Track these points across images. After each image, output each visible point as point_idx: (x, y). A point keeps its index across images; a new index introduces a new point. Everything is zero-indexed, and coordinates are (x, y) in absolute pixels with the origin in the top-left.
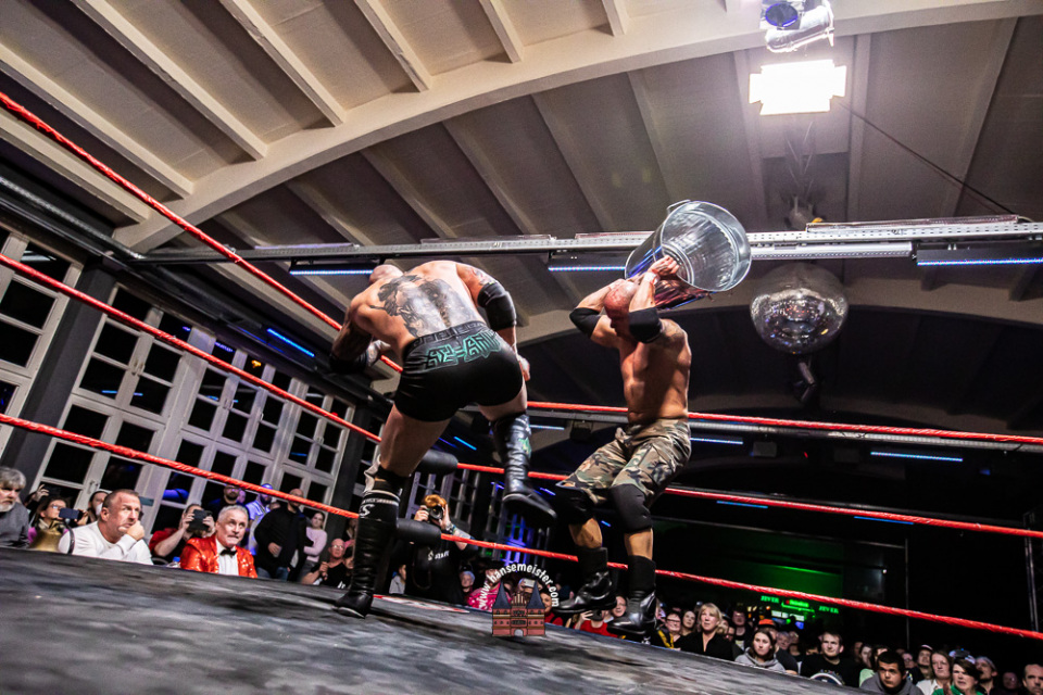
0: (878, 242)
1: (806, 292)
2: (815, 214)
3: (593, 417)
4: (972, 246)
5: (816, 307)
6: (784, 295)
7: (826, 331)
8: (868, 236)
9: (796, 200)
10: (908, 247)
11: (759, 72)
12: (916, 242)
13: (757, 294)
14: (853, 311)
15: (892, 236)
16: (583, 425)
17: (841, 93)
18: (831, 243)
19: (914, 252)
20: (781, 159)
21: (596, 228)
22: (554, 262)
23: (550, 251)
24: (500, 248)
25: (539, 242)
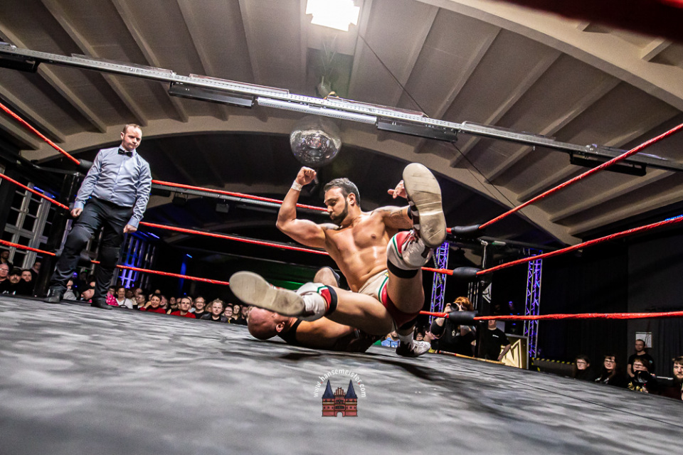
0: (362, 113)
1: (321, 133)
2: (332, 90)
3: (188, 191)
4: (403, 125)
5: (326, 142)
6: (309, 133)
7: (328, 157)
8: (357, 109)
9: (323, 78)
10: (375, 119)
12: (379, 117)
13: (294, 130)
14: (343, 146)
15: (368, 112)
16: (181, 196)
17: (356, 23)
18: (339, 109)
19: (377, 122)
20: (316, 50)
21: (202, 72)
22: (174, 90)
23: (172, 82)
24: (135, 73)
25: (164, 74)
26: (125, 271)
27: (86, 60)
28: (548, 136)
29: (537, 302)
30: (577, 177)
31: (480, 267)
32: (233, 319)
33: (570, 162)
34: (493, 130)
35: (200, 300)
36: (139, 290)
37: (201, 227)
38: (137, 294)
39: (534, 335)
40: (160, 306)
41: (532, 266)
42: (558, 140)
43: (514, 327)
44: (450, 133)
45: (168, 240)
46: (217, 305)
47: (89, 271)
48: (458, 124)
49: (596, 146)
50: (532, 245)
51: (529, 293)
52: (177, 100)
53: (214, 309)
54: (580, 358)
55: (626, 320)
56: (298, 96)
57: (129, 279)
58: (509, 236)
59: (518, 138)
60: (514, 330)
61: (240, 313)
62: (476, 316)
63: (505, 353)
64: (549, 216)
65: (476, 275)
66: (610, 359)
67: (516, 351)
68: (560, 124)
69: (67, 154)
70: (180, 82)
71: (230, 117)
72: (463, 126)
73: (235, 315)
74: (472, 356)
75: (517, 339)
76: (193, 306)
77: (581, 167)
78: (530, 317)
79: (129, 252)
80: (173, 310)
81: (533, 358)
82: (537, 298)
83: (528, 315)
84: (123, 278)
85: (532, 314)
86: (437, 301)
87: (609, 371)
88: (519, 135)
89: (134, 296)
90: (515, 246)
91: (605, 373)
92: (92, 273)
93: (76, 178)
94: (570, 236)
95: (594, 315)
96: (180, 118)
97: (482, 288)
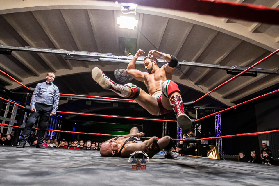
3: (74, 97)
9: (125, 48)
11: (119, 17)
13: (116, 69)
16: (71, 99)
17: (137, 26)
22: (66, 57)
23: (65, 54)
24: (51, 52)
25: (62, 51)
26: (50, 132)
27: (31, 48)
28: (217, 64)
29: (220, 131)
30: (231, 79)
31: (195, 119)
32: (96, 148)
33: (227, 73)
34: (195, 63)
35: (82, 142)
36: (56, 140)
37: (80, 112)
38: (55, 141)
39: (221, 145)
40: (65, 146)
41: (216, 116)
43: (212, 142)
45: (67, 118)
46: (89, 143)
47: (35, 133)
48: (181, 62)
49: (236, 66)
50: (215, 108)
51: (217, 128)
52: (68, 61)
53: (88, 145)
54: (240, 153)
55: (257, 135)
56: (116, 56)
57: (52, 135)
58: (206, 105)
59: (205, 66)
60: (212, 144)
61: (99, 146)
62: (196, 139)
63: (209, 154)
64: (221, 96)
65: (194, 122)
66: (253, 152)
67: (214, 152)
68: (221, 59)
69: (24, 86)
70: (69, 54)
71: (90, 66)
72: (183, 63)
73: (96, 147)
74: (196, 156)
75: (214, 147)
76: (79, 145)
77: (231, 75)
78: (218, 137)
79: (51, 124)
80: (70, 147)
81: (221, 155)
82: (220, 129)
83: (217, 136)
84: (49, 135)
85: (219, 136)
86: (179, 134)
87: (253, 158)
88: (205, 64)
89: (54, 142)
90: (209, 109)
91: (251, 158)
92: (36, 134)
93: (28, 95)
94: (230, 103)
95: (244, 134)
96: (70, 68)
97: (197, 127)
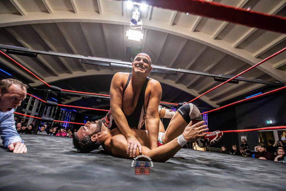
3: (87, 95)
4: (159, 70)
9: (132, 56)
11: (128, 30)
16: (84, 97)
17: (142, 39)
20: (130, 48)
22: (83, 61)
24: (70, 56)
25: (80, 56)
28: (206, 72)
33: (214, 80)
41: (204, 115)
42: (210, 73)
44: (175, 72)
45: (79, 112)
48: (177, 69)
49: (222, 75)
50: (203, 108)
54: (223, 147)
59: (196, 73)
64: (208, 98)
66: (235, 146)
69: (46, 83)
71: (101, 70)
72: (179, 70)
87: (234, 151)
93: (49, 92)
96: (84, 71)
